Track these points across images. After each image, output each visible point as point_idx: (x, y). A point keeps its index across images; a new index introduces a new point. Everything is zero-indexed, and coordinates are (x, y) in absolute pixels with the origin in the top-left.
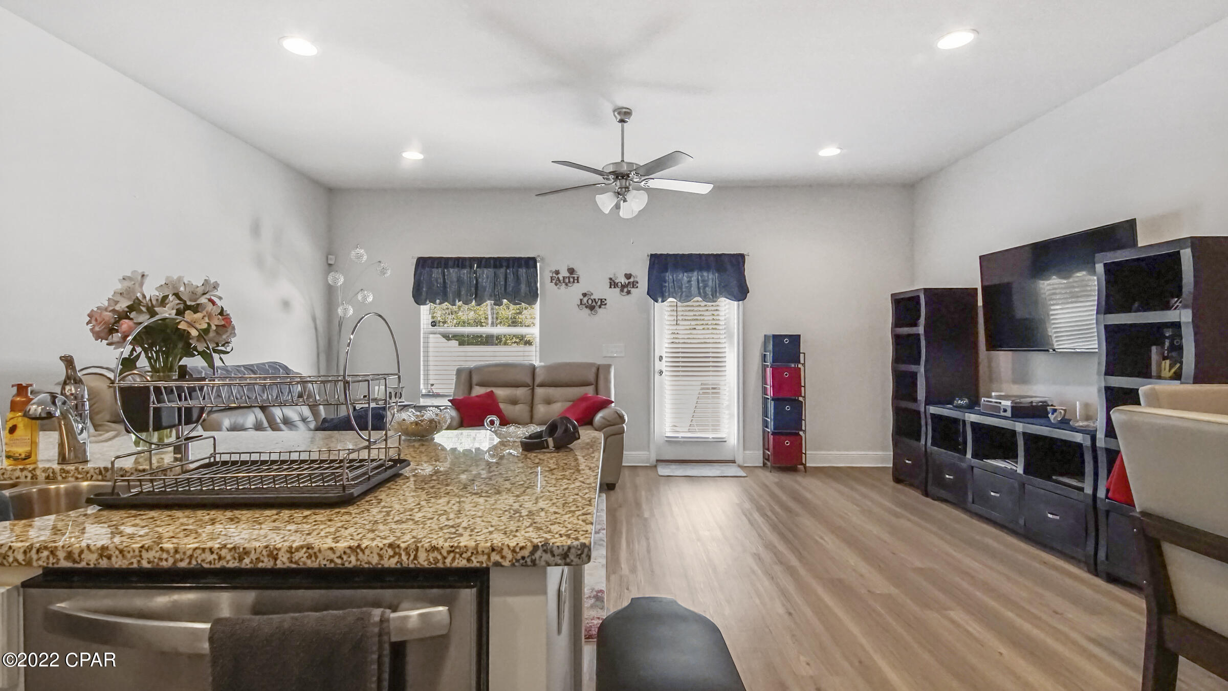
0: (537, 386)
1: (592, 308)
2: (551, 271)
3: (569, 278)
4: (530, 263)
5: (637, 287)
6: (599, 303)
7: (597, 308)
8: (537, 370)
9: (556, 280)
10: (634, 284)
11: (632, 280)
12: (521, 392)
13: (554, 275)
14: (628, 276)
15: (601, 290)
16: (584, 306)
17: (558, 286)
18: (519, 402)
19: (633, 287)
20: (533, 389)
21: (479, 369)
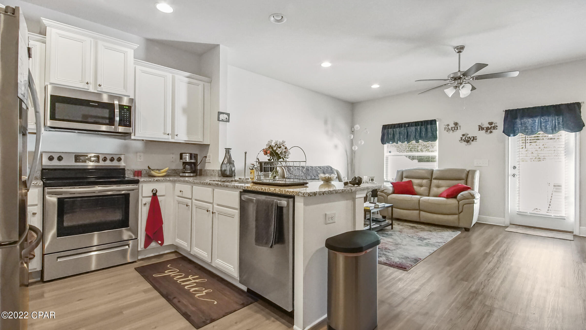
0: (433, 179)
1: (468, 142)
2: (444, 125)
3: (454, 127)
4: (433, 122)
5: (497, 129)
6: (472, 139)
7: (471, 141)
8: (434, 172)
9: (448, 129)
10: (495, 128)
11: (493, 125)
12: (425, 181)
13: (446, 127)
14: (491, 123)
15: (473, 132)
16: (463, 141)
17: (448, 132)
18: (423, 186)
19: (494, 129)
20: (431, 180)
21: (406, 171)
